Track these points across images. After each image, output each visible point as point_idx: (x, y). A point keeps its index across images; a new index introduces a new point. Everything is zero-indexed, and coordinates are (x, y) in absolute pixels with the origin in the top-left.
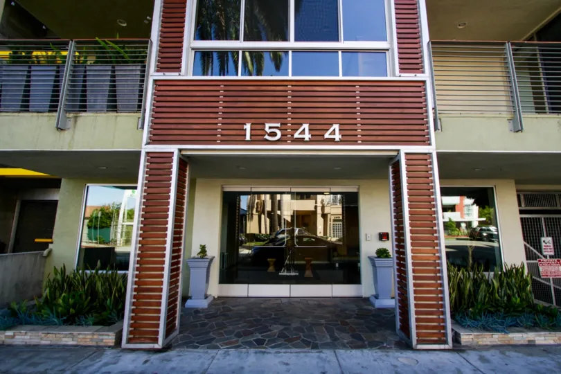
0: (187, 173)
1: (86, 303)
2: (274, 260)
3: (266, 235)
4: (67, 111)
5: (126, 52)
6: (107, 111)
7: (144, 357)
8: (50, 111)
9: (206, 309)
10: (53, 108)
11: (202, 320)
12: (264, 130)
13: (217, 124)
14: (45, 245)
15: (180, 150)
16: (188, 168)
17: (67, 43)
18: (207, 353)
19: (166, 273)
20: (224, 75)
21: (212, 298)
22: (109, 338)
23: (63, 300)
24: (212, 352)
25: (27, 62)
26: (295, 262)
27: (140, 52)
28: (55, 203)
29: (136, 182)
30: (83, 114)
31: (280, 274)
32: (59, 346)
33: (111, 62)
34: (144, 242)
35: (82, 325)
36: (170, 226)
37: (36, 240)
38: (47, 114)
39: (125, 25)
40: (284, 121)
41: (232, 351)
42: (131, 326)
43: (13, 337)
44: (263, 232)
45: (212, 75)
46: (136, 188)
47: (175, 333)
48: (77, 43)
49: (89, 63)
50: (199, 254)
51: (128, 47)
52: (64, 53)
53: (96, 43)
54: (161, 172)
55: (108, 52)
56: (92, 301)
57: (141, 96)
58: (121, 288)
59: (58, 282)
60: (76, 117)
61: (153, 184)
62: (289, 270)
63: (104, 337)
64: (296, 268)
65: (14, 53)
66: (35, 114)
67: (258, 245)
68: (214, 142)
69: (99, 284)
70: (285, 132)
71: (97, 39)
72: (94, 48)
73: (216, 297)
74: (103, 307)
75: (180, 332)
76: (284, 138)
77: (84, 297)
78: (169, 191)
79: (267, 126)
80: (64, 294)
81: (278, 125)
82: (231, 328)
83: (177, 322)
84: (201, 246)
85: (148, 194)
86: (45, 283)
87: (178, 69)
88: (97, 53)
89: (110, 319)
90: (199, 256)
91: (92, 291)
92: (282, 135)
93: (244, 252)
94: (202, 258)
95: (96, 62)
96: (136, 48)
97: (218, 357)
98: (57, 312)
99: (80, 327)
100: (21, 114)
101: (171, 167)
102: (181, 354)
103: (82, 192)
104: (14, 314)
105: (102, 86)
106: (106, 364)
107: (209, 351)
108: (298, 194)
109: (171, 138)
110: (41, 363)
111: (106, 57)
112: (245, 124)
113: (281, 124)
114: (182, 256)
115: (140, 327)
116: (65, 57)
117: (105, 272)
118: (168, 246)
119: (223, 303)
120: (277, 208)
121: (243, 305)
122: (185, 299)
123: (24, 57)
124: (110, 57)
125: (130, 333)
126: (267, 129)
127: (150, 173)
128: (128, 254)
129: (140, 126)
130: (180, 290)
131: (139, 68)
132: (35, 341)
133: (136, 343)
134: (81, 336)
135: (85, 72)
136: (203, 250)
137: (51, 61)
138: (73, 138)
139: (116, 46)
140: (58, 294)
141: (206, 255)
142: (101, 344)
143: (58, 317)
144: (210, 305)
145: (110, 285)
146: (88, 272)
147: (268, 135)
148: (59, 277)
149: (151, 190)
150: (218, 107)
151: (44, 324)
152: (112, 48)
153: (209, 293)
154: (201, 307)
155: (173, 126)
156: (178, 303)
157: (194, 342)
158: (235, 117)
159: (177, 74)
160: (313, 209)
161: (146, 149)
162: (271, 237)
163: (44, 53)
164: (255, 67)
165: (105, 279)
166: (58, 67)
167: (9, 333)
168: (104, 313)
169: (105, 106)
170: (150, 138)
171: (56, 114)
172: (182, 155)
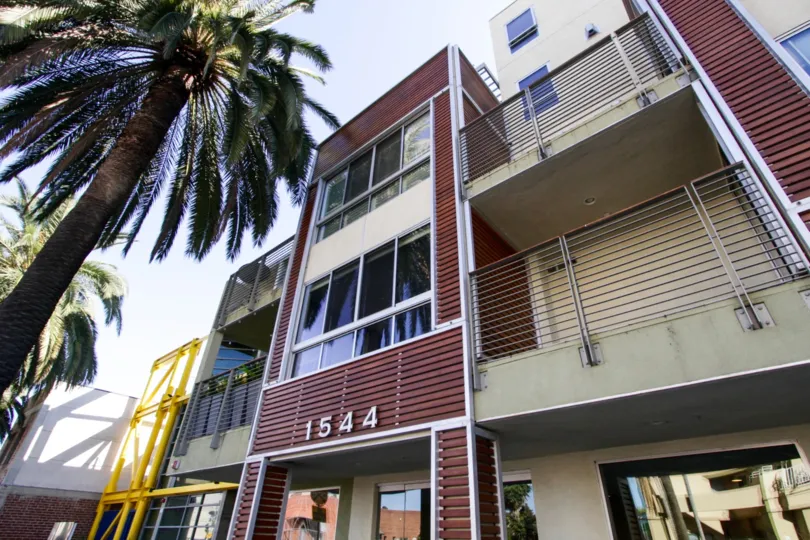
4: (221, 431)
6: (240, 426)
13: (294, 425)
15: (269, 458)
16: (289, 474)
40: (338, 412)
60: (224, 435)
68: (289, 446)
70: (337, 425)
79: (322, 420)
81: (330, 418)
92: (332, 429)
100: (202, 438)
109: (265, 446)
112: (308, 422)
113: (333, 416)
126: (321, 425)
138: (219, 456)
147: (322, 431)
150: (297, 408)
155: (267, 434)
161: (247, 460)
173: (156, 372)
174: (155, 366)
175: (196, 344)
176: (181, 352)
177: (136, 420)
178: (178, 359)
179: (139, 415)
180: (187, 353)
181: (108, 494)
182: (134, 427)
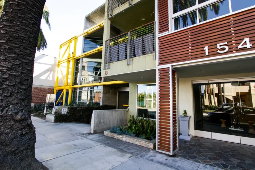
0: (176, 76)
1: (141, 130)
2: (225, 120)
3: (216, 106)
4: (130, 58)
5: (147, 30)
6: (143, 55)
7: (165, 157)
8: (125, 59)
9: (189, 141)
10: (126, 58)
11: (188, 146)
12: (216, 48)
13: (189, 50)
14: (127, 107)
15: (172, 66)
16: (176, 74)
17: (128, 33)
18: (194, 163)
19: (171, 121)
20: (186, 27)
21: (192, 136)
22: (151, 146)
23: (134, 128)
24: (198, 164)
25: (117, 44)
26: (241, 123)
27: (151, 28)
28: (128, 92)
29: (155, 82)
30: (135, 58)
31: (230, 129)
32: (135, 144)
33: (142, 35)
34: (161, 107)
35: (141, 138)
36: (171, 101)
37: (124, 105)
38: (124, 60)
39: (144, 20)
40: (230, 40)
41: (208, 166)
42: (159, 142)
43: (122, 138)
44: (213, 104)
45: (180, 28)
46: (155, 85)
47: (177, 150)
48: (130, 32)
49: (134, 38)
50: (183, 114)
51: (147, 28)
52: (127, 37)
53: (137, 29)
54: (165, 77)
55: (140, 32)
56: (143, 129)
57: (154, 46)
58: (152, 126)
59: (132, 121)
60: (133, 59)
61: (162, 82)
62: (236, 127)
63: (149, 145)
64: (241, 126)
65: (114, 42)
66: (121, 61)
67: (212, 111)
68: (188, 59)
69: (145, 123)
70: (231, 46)
71: (136, 28)
72: (136, 32)
73: (194, 136)
74: (147, 132)
75: (179, 150)
76: (231, 50)
77: (140, 127)
78: (169, 85)
79: (218, 45)
80: (134, 125)
81: (226, 43)
82: (205, 154)
83: (177, 145)
84: (184, 110)
85: (160, 87)
86: (128, 120)
87: (168, 30)
88: (137, 34)
89: (150, 138)
90: (184, 115)
91: (142, 126)
92: (229, 49)
93: (205, 114)
94: (185, 116)
95: (137, 37)
96: (150, 27)
97: (200, 167)
98: (133, 132)
99: (141, 139)
100: (118, 62)
101: (169, 74)
102: (181, 160)
103: (136, 88)
104: (121, 130)
105: (139, 46)
106: (151, 156)
107: (196, 163)
108: (240, 82)
109: (167, 61)
110: (131, 149)
111: (140, 34)
112: (204, 47)
113: (228, 42)
114: (177, 115)
115: (162, 144)
116: (127, 38)
117: (146, 118)
118: (171, 109)
119: (198, 140)
120: (221, 91)
121: (209, 143)
122: (179, 134)
123: (117, 42)
124: (141, 34)
125: (159, 145)
126: (219, 47)
127: (161, 78)
128: (155, 112)
129: (155, 58)
130: (177, 130)
131: (152, 34)
132: (128, 141)
133: (161, 150)
134: (141, 142)
135: (134, 42)
136: (185, 112)
137: (123, 41)
138: (132, 68)
139: (143, 28)
140: (132, 125)
141: (187, 115)
142: (149, 147)
143: (133, 133)
144: (191, 139)
145: (148, 124)
146: (141, 118)
147: (220, 50)
148: (132, 119)
149: (162, 85)
150: (188, 42)
151: (130, 135)
152: (142, 30)
153: (190, 133)
154: (187, 140)
155: (168, 56)
156: (177, 136)
157: (187, 156)
158: (198, 45)
159: (167, 32)
160: (248, 91)
161: (158, 67)
162: (219, 108)
163: (121, 39)
164: (202, 17)
165: (147, 121)
166: (126, 43)
167: (121, 136)
168: (148, 135)
169: (141, 53)
170: (159, 63)
171: (127, 60)
172: (173, 68)
173: (61, 49)
174: (61, 47)
175: (76, 38)
176: (70, 41)
177: (59, 65)
178: (70, 44)
179: (59, 63)
180: (73, 42)
181: (56, 87)
182: (59, 67)
